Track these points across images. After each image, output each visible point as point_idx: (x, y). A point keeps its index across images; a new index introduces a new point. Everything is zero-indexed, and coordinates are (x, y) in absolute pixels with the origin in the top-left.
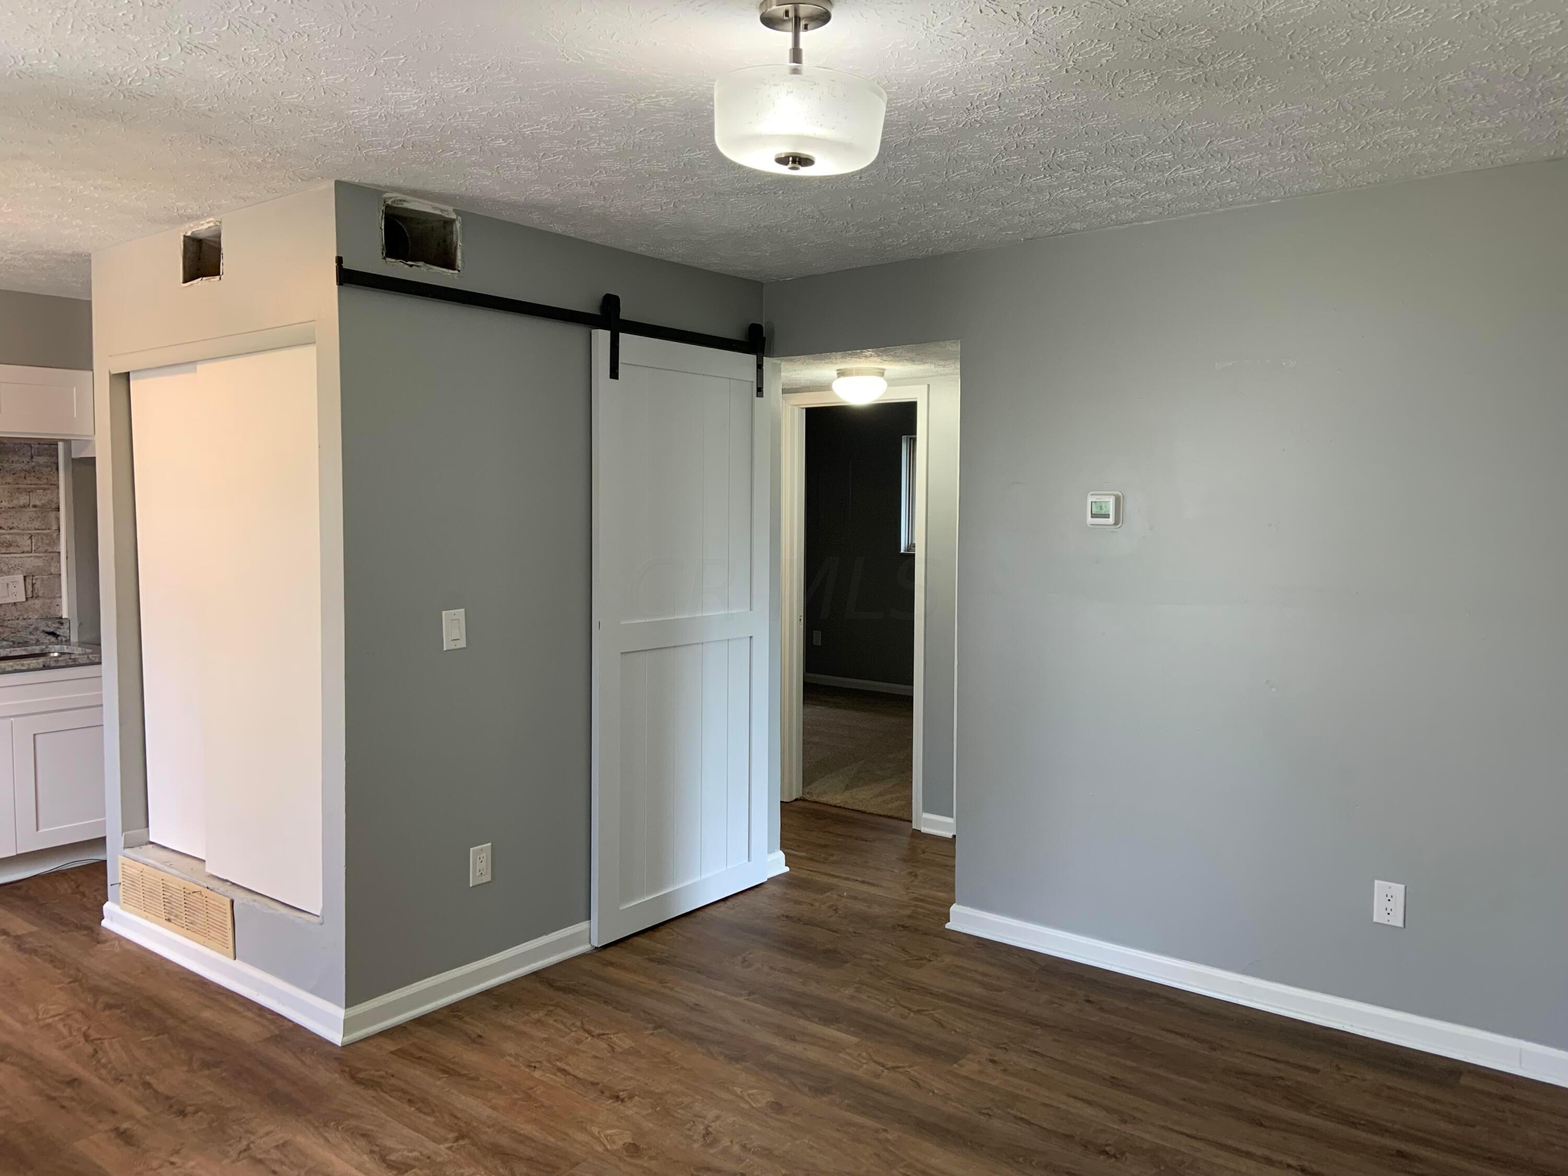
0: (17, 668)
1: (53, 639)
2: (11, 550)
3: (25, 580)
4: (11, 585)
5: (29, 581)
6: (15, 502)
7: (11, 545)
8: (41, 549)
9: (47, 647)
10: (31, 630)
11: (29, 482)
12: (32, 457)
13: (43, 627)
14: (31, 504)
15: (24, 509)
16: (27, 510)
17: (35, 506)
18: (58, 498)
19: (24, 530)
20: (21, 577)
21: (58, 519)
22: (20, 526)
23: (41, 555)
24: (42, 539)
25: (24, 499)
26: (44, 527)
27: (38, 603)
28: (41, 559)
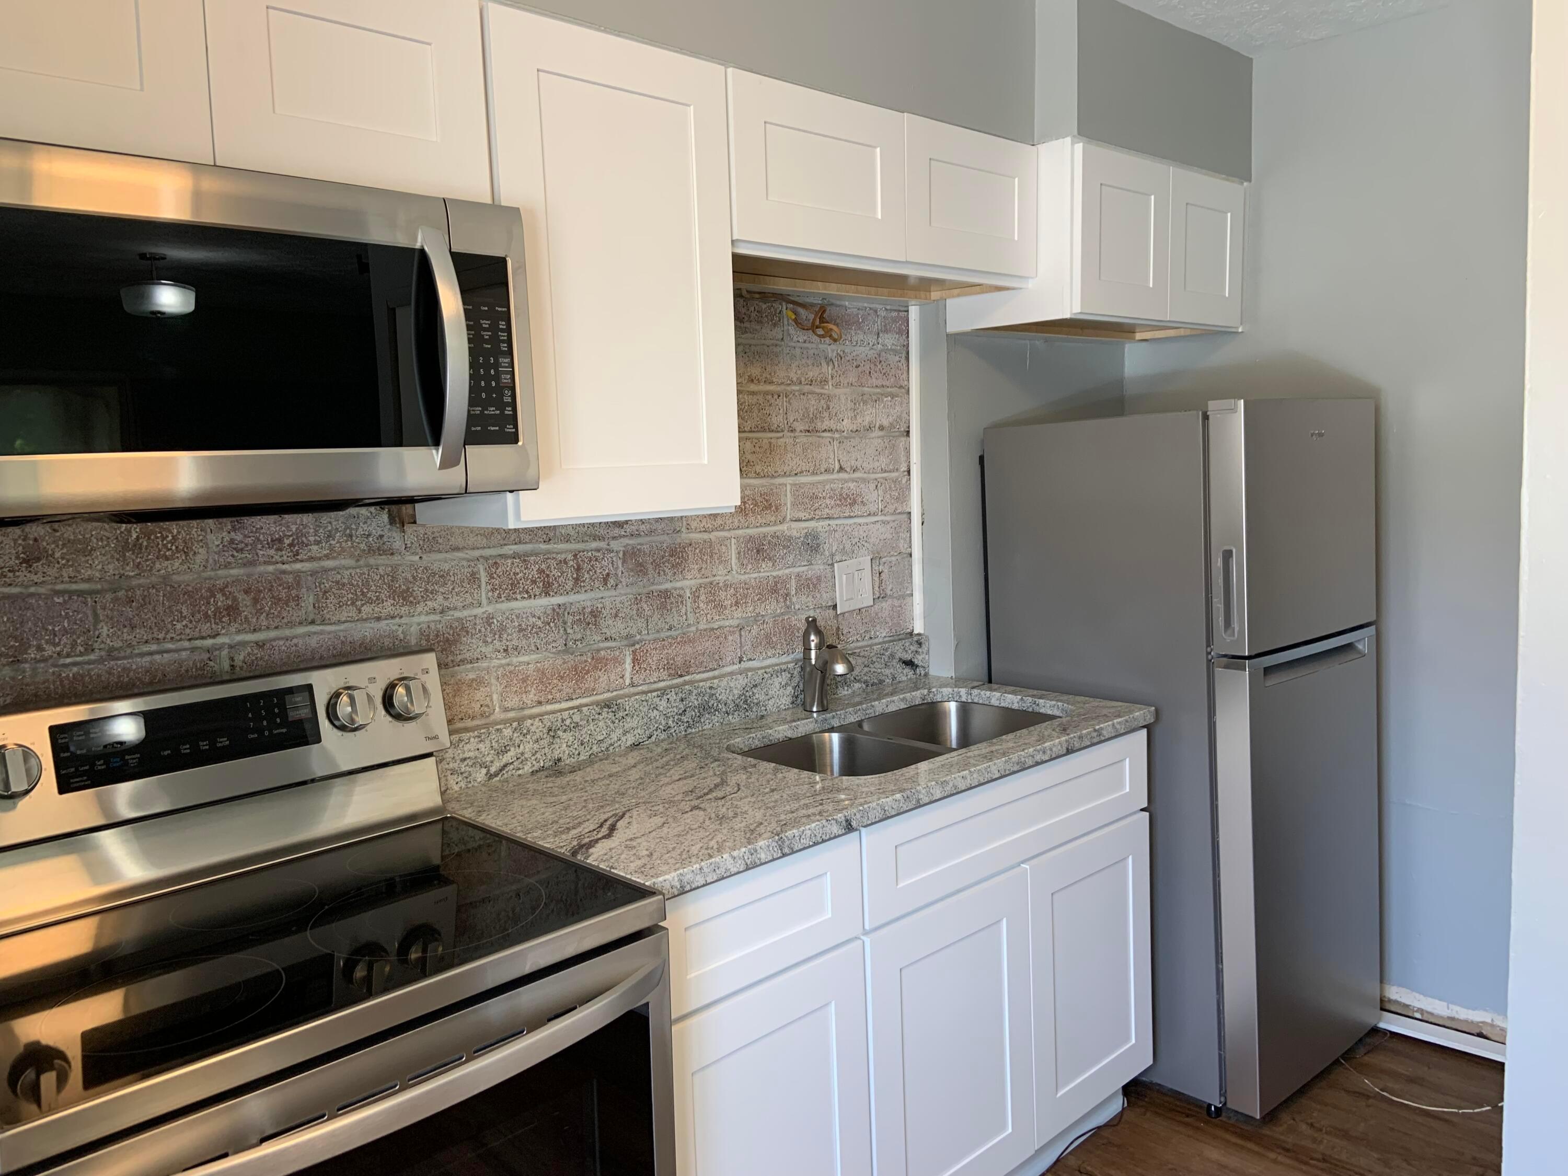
1: (911, 674)
2: (857, 510)
3: (872, 566)
4: (856, 576)
5: (876, 566)
6: (859, 420)
7: (854, 502)
8: (891, 508)
10: (886, 659)
11: (874, 382)
12: (878, 335)
13: (897, 653)
14: (877, 424)
15: (869, 434)
16: (873, 435)
17: (881, 428)
18: (908, 414)
19: (868, 472)
20: (869, 558)
21: (908, 451)
22: (864, 465)
23: (888, 518)
24: (890, 488)
25: (868, 415)
26: (892, 467)
27: (885, 605)
28: (888, 527)
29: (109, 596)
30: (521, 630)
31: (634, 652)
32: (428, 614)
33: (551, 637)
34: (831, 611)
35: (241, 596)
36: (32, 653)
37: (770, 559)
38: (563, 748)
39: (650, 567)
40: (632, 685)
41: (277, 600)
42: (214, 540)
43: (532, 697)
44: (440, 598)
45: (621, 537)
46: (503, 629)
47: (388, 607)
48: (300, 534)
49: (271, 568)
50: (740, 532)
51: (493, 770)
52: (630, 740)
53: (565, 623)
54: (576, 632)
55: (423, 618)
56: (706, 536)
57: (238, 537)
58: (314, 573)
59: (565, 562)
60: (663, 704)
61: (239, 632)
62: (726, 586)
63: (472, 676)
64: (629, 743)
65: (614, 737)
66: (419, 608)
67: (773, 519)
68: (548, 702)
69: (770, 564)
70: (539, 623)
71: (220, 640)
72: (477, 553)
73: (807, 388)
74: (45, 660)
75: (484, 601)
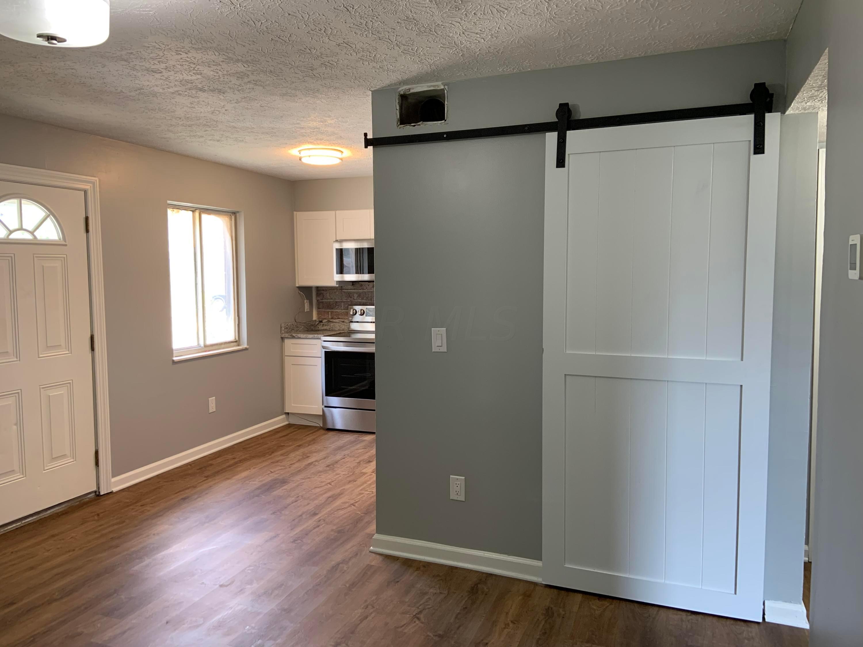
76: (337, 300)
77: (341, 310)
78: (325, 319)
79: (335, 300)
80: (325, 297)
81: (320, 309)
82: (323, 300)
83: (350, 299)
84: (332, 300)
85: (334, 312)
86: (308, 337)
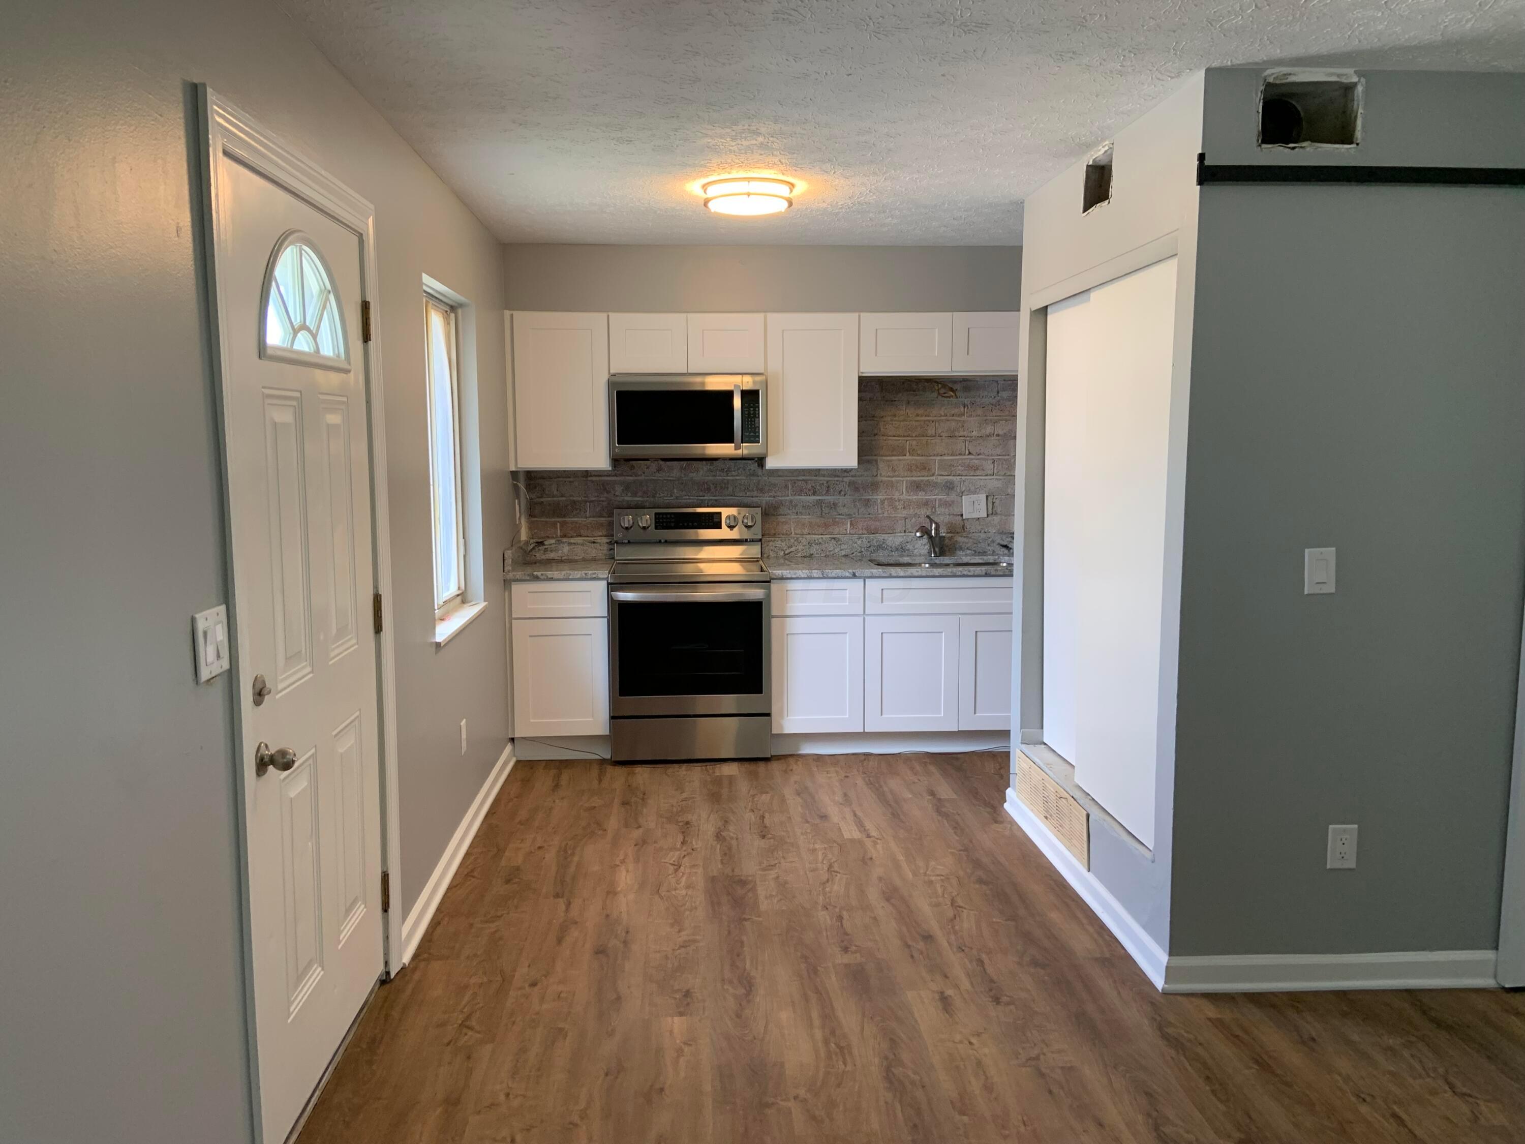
0: (965, 573)
1: (1006, 551)
2: (978, 473)
3: (987, 499)
4: (976, 503)
5: (990, 499)
6: (983, 431)
7: (977, 469)
8: (1001, 473)
9: (999, 558)
10: (989, 542)
11: (994, 414)
12: (998, 392)
13: (999, 541)
14: (995, 434)
15: (989, 438)
16: (992, 438)
17: (998, 435)
18: (1017, 428)
19: (988, 456)
20: (984, 496)
22: (985, 452)
23: (999, 477)
24: (1002, 463)
25: (989, 429)
26: (1004, 453)
27: (996, 519)
28: (1001, 481)
29: (677, 482)
30: (803, 507)
31: (851, 521)
32: (769, 497)
33: (815, 511)
34: (960, 517)
35: (711, 485)
36: (658, 495)
37: (924, 491)
38: (813, 550)
39: (861, 490)
40: (850, 534)
41: (721, 488)
42: (705, 469)
43: (806, 531)
44: (773, 492)
45: (847, 476)
46: (796, 505)
47: (755, 493)
48: (729, 468)
49: (721, 478)
50: (908, 479)
51: (786, 552)
52: (843, 553)
53: (821, 506)
54: (826, 510)
55: (767, 498)
56: (889, 479)
57: (712, 468)
58: (733, 480)
59: (823, 484)
60: (859, 542)
61: (710, 496)
62: (899, 500)
63: (784, 520)
64: (843, 554)
65: (836, 550)
66: (766, 495)
67: (926, 474)
68: (813, 534)
69: (924, 493)
70: (811, 505)
71: (705, 498)
72: (789, 478)
73: (950, 418)
74: (660, 497)
75: (790, 495)
76: (575, 498)
77: (584, 520)
78: (548, 537)
79: (571, 498)
80: (547, 492)
81: (535, 517)
82: (542, 500)
83: (605, 495)
84: (564, 498)
85: (567, 523)
86: (570, 577)
